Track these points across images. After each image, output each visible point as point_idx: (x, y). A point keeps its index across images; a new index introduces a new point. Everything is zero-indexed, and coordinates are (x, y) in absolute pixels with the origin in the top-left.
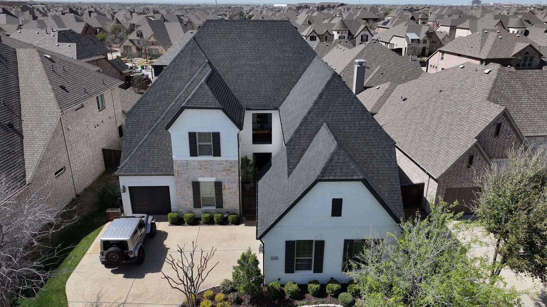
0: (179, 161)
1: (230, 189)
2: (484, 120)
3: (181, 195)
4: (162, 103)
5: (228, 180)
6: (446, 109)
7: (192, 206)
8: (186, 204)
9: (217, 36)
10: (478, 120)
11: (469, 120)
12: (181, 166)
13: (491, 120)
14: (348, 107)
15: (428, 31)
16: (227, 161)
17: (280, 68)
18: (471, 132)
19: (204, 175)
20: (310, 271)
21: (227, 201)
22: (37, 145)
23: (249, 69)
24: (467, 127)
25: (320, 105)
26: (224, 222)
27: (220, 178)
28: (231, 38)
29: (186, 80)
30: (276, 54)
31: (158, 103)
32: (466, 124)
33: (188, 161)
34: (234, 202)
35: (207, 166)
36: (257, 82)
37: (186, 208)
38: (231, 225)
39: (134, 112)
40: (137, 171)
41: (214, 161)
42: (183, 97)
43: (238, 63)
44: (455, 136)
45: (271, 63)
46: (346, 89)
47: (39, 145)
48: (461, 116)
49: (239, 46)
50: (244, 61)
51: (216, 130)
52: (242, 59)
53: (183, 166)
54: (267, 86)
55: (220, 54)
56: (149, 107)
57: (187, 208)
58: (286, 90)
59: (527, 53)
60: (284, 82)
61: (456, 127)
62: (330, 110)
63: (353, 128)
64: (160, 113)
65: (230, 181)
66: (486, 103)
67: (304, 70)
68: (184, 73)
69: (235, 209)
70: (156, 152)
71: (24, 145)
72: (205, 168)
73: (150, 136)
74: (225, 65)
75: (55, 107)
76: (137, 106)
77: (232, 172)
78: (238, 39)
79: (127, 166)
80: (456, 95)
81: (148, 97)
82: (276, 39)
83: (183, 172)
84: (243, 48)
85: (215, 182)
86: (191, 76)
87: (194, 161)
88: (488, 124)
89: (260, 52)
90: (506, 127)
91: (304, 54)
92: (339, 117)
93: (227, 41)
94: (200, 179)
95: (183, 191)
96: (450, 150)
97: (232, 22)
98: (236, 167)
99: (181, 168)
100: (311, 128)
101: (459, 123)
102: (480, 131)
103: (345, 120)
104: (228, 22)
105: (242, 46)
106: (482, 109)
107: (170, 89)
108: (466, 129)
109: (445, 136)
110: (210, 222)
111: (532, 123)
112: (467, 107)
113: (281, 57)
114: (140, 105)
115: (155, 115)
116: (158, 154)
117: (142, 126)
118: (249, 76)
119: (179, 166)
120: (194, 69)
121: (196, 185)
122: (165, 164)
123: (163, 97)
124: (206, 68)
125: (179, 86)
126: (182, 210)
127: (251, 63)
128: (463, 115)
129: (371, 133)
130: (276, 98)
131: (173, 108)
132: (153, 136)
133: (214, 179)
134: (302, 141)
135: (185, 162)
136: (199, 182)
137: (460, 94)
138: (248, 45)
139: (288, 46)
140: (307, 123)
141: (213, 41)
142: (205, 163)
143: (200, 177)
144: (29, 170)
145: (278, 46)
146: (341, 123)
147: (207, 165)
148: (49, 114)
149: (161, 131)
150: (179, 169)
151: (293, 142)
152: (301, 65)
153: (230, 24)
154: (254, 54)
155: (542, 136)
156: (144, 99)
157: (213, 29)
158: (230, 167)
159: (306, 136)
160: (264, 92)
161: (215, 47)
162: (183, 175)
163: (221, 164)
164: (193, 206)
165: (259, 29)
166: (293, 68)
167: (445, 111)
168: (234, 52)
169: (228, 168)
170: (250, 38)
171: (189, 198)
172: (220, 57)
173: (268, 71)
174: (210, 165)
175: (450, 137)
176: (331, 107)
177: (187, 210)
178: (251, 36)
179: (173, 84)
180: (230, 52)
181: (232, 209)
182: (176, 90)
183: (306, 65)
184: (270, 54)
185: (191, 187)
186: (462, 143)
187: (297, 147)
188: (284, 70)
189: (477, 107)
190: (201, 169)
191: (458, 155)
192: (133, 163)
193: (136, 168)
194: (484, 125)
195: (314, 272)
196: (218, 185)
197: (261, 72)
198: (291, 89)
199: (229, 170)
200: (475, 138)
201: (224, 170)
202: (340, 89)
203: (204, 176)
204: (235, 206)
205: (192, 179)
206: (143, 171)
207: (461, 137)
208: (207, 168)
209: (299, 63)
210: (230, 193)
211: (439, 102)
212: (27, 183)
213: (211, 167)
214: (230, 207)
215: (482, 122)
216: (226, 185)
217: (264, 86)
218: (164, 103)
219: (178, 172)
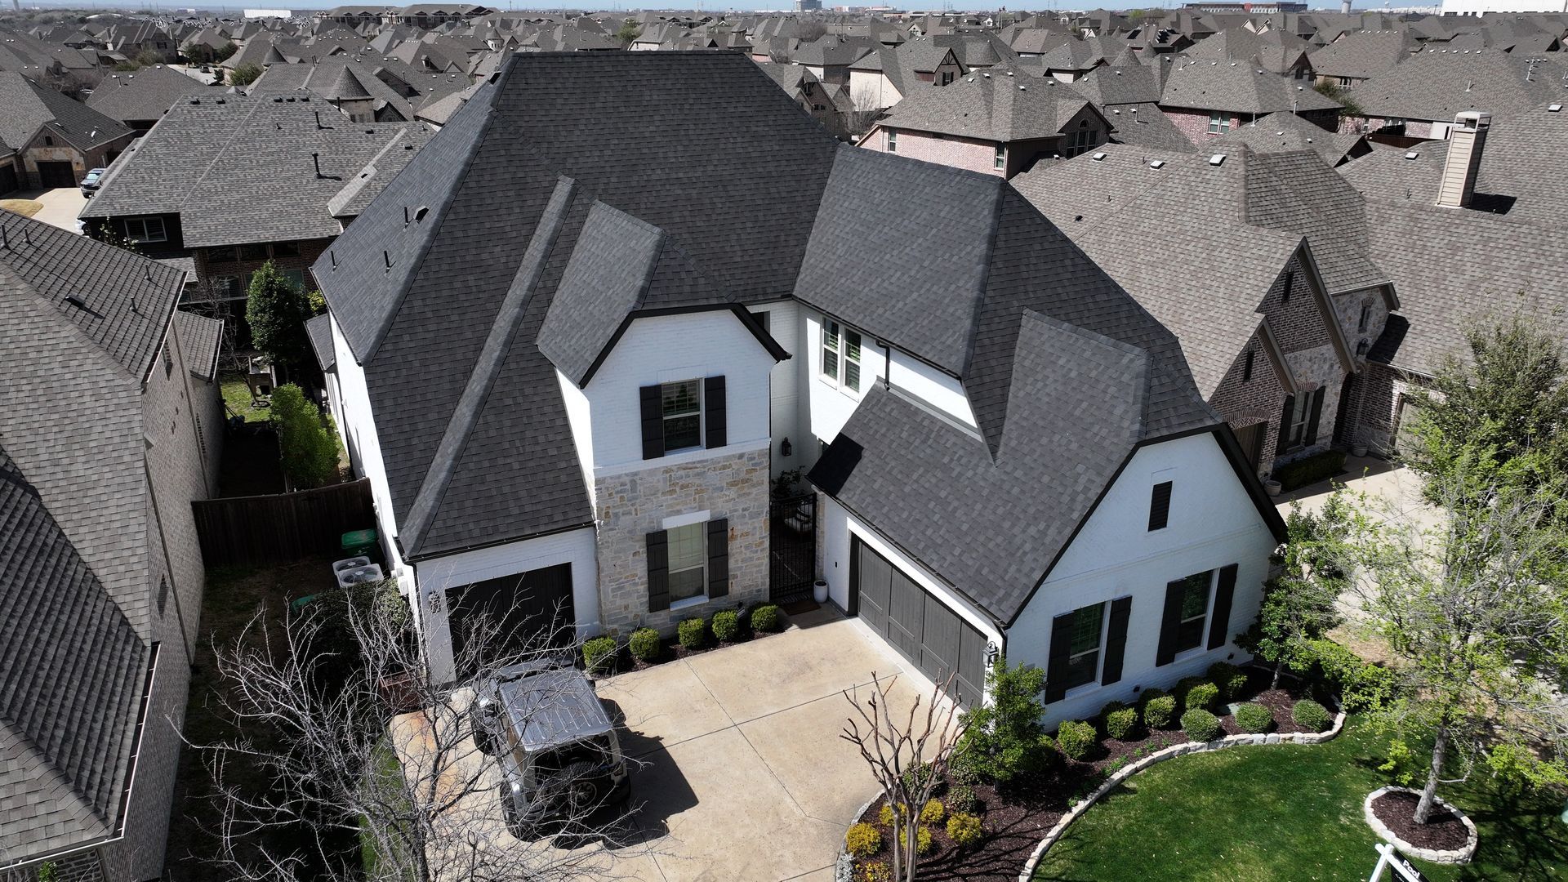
0: (611, 478)
1: (747, 534)
2: (1260, 268)
3: (614, 581)
4: (468, 316)
5: (744, 510)
6: (1142, 256)
7: (643, 610)
8: (626, 607)
9: (559, 101)
10: (1243, 270)
11: (1218, 274)
12: (617, 492)
13: (1281, 267)
14: (1058, 263)
15: (802, 80)
16: (741, 456)
17: (762, 186)
18: (1241, 300)
19: (678, 508)
20: (1093, 684)
21: (738, 573)
22: (113, 510)
23: (680, 192)
24: (1222, 290)
25: (1000, 265)
26: (743, 633)
27: (723, 509)
28: (601, 105)
29: (517, 240)
30: (739, 145)
31: (453, 318)
32: (1215, 284)
33: (636, 474)
34: (757, 572)
35: (689, 480)
36: (714, 229)
37: (627, 617)
38: (764, 636)
39: (388, 355)
40: (476, 533)
41: (707, 461)
42: (543, 291)
43: (645, 178)
44: (1199, 315)
45: (733, 172)
46: (1039, 221)
47: (119, 510)
48: (1192, 268)
49: (631, 130)
50: (659, 172)
51: (714, 372)
52: (653, 166)
53: (621, 492)
54: (743, 236)
55: (588, 154)
56: (432, 335)
57: (631, 616)
58: (795, 243)
59: (1084, 124)
60: (781, 222)
61: (1192, 293)
62: (1025, 275)
63: (1086, 314)
64: (472, 347)
65: (746, 513)
66: (1246, 231)
67: (822, 186)
68: (505, 217)
69: (759, 591)
70: (516, 466)
71: (59, 519)
72: (682, 487)
73: (481, 421)
74: (612, 186)
75: (108, 371)
76: (390, 334)
77: (754, 486)
78: (623, 109)
79: (438, 524)
80: (1154, 221)
81: (418, 303)
82: (725, 105)
83: (621, 510)
84: (647, 135)
85: (710, 523)
86: (528, 227)
87: (652, 472)
88: (1275, 277)
89: (695, 142)
90: (1301, 280)
91: (809, 141)
92: (1049, 292)
93: (594, 116)
94: (669, 524)
95: (618, 569)
96: (1202, 348)
97: (591, 59)
98: (765, 468)
99: (617, 498)
100: (1002, 327)
101: (1194, 283)
102: (1263, 295)
103: (1064, 297)
104: (577, 59)
105: (642, 130)
106: (1243, 244)
107: (478, 270)
108: (1220, 295)
109: (1169, 317)
110: (706, 641)
111: (1329, 265)
112: (1200, 245)
113: (753, 155)
114: (399, 332)
115: (459, 357)
116: (523, 472)
117: (429, 396)
118: (686, 213)
119: (610, 495)
120: (530, 203)
121: (657, 543)
122: (556, 495)
123: (462, 297)
124: (578, 197)
125: (503, 260)
126: (615, 626)
127: (681, 175)
128: (1196, 264)
129: (1125, 321)
130: (775, 267)
131: (522, 326)
132: (491, 418)
133: (705, 516)
134: (993, 363)
135: (627, 480)
136: (665, 532)
137: (1163, 217)
138: (658, 123)
139: (761, 124)
140: (989, 316)
141: (553, 118)
142: (682, 473)
143: (669, 515)
144: (129, 598)
145: (736, 124)
146: (1058, 304)
147: (688, 476)
148: (97, 397)
149: (509, 401)
150: (611, 504)
151: (974, 367)
152: (809, 171)
153: (585, 64)
154: (680, 148)
155: (1348, 293)
156: (405, 311)
157: (542, 81)
158: (748, 472)
159: (996, 348)
160: (739, 253)
161: (564, 133)
162: (622, 518)
163: (724, 467)
164: (645, 608)
165: (671, 76)
166: (793, 183)
167: (1138, 260)
168: (623, 147)
169: (743, 475)
170: (654, 103)
171: (636, 584)
172: (590, 165)
173: (732, 193)
174: (698, 474)
175: (1185, 317)
176: (1023, 268)
177: (630, 624)
178: (655, 97)
179: (484, 256)
180: (612, 147)
181: (750, 592)
182: (497, 273)
183: (821, 171)
184: (722, 146)
185: (643, 550)
186: (1227, 328)
187: (987, 379)
188: (773, 190)
189: (1226, 241)
190: (672, 492)
191: (1228, 356)
192: (454, 514)
193: (471, 526)
194: (1267, 280)
195: (1104, 684)
196: (718, 531)
197: (715, 200)
198: (806, 240)
199: (747, 481)
200: (1258, 311)
201: (733, 484)
202: (1028, 222)
203: (679, 512)
204: (760, 581)
205: (646, 526)
206: (496, 529)
207: (1218, 315)
208: (687, 486)
209: (803, 167)
210: (747, 548)
211: (1113, 241)
212: (148, 644)
213: (698, 482)
214: (745, 588)
215: (1259, 273)
216: (737, 527)
217: (735, 237)
218: (475, 316)
219: (607, 513)
